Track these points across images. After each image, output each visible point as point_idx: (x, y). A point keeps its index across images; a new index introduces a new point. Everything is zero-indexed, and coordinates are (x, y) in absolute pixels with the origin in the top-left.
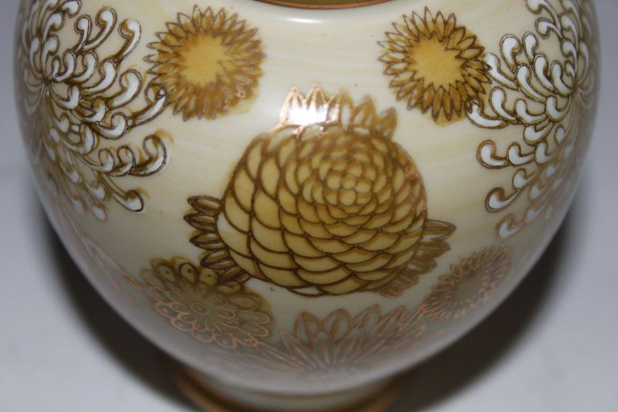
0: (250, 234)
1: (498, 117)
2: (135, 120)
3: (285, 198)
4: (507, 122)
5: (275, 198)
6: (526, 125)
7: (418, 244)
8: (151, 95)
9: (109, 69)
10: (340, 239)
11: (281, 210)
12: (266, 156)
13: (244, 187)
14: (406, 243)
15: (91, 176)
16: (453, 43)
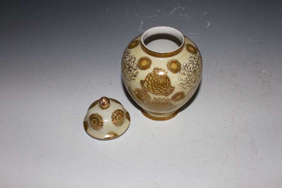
0: (148, 86)
1: (182, 74)
2: (135, 70)
3: (152, 81)
4: (183, 74)
5: (151, 81)
6: (186, 75)
7: (170, 89)
8: (137, 67)
9: (132, 63)
10: (159, 87)
11: (152, 83)
12: (150, 76)
13: (147, 79)
14: (168, 89)
15: (129, 77)
16: (177, 63)
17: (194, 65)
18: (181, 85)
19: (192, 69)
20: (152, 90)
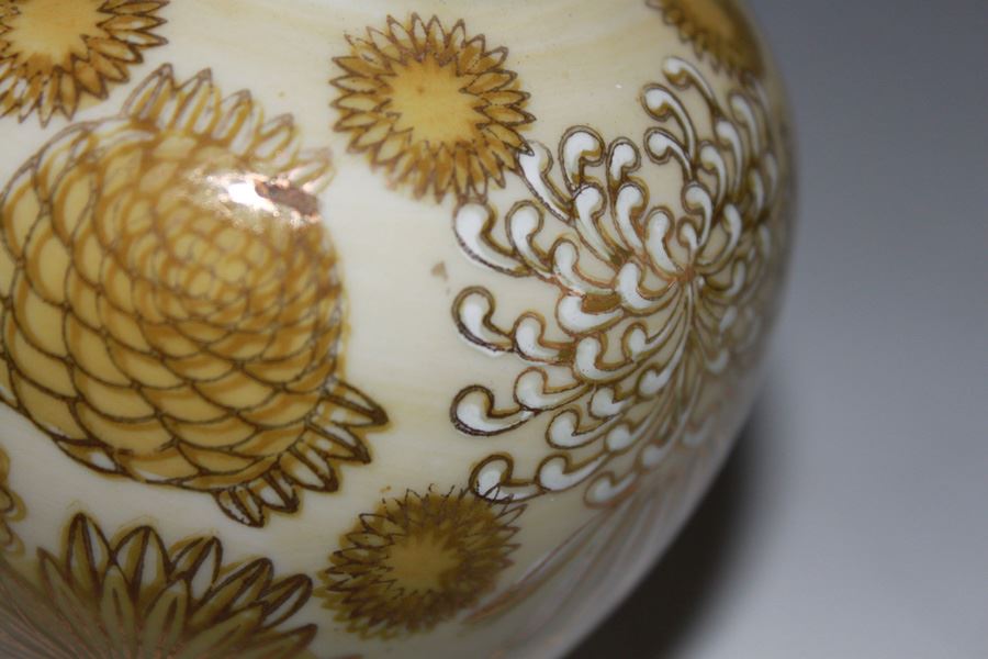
0: (9, 303)
1: (514, 253)
3: (92, 253)
4: (527, 270)
5: (72, 245)
6: (566, 292)
17: (699, 197)
18: (472, 413)
19: (658, 226)
20: (58, 378)
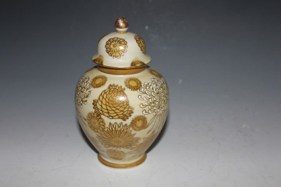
0: (101, 106)
1: (142, 92)
2: (88, 89)
3: (107, 100)
4: (144, 93)
5: (105, 100)
6: (148, 95)
7: (128, 110)
8: (90, 85)
9: (86, 83)
10: (115, 107)
11: (106, 102)
12: (105, 93)
13: (101, 98)
14: (126, 110)
15: (81, 100)
16: (136, 81)
17: (157, 87)
18: (141, 106)
20: (106, 111)
